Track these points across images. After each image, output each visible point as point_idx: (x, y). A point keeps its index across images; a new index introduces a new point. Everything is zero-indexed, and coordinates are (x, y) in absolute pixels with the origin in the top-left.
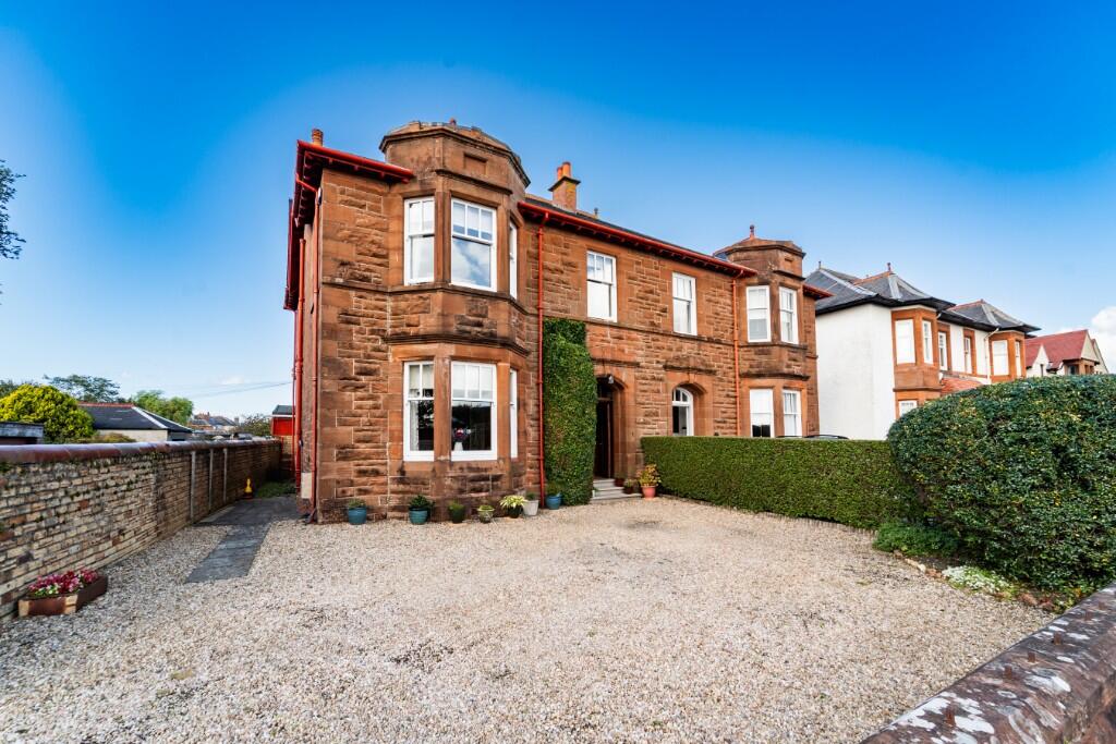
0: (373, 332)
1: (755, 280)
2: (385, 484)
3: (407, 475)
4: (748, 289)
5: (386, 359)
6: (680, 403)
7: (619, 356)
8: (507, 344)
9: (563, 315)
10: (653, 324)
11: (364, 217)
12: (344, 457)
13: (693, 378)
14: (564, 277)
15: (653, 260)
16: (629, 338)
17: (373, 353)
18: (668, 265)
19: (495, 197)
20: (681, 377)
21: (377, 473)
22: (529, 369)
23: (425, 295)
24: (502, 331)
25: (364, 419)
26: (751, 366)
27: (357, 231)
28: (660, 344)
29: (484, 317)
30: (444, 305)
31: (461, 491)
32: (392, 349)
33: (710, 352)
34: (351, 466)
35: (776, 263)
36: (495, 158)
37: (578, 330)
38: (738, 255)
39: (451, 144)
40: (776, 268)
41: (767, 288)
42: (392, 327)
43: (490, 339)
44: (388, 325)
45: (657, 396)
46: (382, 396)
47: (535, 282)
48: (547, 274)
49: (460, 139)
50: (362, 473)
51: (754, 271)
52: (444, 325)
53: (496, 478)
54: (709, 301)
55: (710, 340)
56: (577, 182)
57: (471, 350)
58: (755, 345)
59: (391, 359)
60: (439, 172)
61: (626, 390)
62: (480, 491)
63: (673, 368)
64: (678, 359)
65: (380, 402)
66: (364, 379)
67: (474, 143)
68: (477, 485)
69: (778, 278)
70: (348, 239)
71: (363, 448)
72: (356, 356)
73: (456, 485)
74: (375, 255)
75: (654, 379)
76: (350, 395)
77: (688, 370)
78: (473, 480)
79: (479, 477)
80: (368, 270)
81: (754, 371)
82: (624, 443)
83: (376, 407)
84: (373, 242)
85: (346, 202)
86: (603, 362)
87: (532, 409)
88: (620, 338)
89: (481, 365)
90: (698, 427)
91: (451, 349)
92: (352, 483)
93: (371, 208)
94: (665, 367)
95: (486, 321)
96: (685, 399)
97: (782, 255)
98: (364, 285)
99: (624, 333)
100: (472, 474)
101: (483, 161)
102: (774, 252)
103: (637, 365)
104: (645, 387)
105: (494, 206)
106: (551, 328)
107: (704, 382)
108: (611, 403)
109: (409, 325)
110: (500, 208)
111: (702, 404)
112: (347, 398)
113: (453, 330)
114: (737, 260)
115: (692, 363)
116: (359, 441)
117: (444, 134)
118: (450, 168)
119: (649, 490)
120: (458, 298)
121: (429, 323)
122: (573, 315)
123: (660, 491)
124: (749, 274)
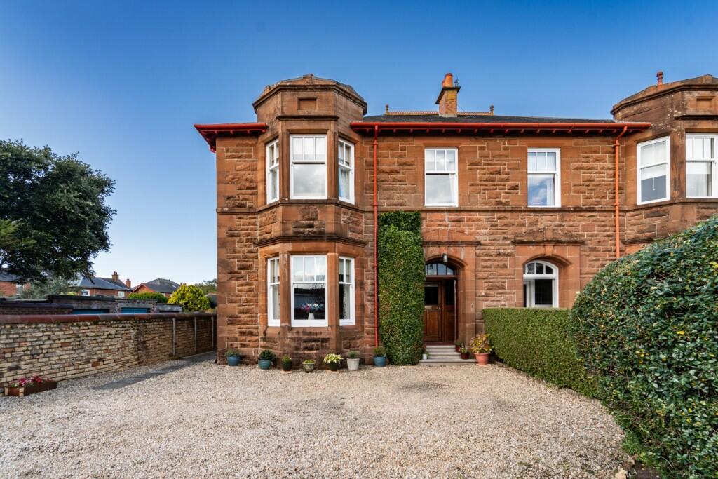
0: (248, 240)
1: (649, 134)
2: (257, 341)
3: (268, 335)
4: (639, 147)
5: (257, 257)
6: (544, 276)
7: (456, 237)
8: (335, 238)
9: (398, 208)
10: (499, 203)
11: (241, 164)
12: (232, 323)
13: (549, 250)
14: (399, 176)
15: (501, 142)
16: (469, 220)
17: (249, 255)
18: (520, 143)
19: (323, 125)
20: (533, 251)
21: (251, 334)
23: (273, 210)
24: (330, 228)
25: (244, 298)
26: (640, 231)
27: (237, 174)
28: (505, 221)
29: (314, 220)
30: (284, 215)
31: (297, 349)
32: (260, 250)
33: (577, 224)
34: (236, 328)
35: (682, 106)
36: (323, 94)
37: (413, 220)
38: (626, 111)
39: (288, 95)
40: (678, 114)
41: (667, 140)
42: (260, 235)
43: (320, 236)
44: (258, 234)
45: (501, 271)
46: (255, 283)
47: (370, 182)
48: (383, 177)
49: (293, 88)
50: (242, 333)
51: (648, 123)
52: (283, 230)
53: (325, 340)
54: (578, 169)
55: (577, 210)
57: (304, 246)
58: (646, 207)
59: (259, 257)
60: (279, 118)
61: (466, 267)
62: (311, 349)
63: (523, 243)
64: (530, 233)
65: (253, 286)
66: (243, 272)
67: (305, 88)
68: (309, 345)
69: (683, 125)
70: (232, 181)
71: (244, 317)
72: (238, 257)
74: (248, 188)
75: (499, 254)
76: (235, 283)
77: (544, 242)
78: (305, 341)
79: (311, 339)
80: (244, 199)
81: (643, 236)
83: (251, 290)
84: (247, 180)
85: (229, 157)
86: (438, 244)
87: (369, 286)
88: (459, 221)
89: (315, 257)
91: (289, 246)
92: (236, 340)
93: (246, 157)
94: (513, 243)
95: (316, 223)
96: (549, 271)
97: (690, 96)
98: (242, 210)
99: (465, 216)
100: (305, 337)
101: (314, 99)
102: (679, 94)
103: (478, 243)
104: (489, 263)
105: (323, 132)
106: (385, 220)
107: (569, 253)
108: (457, 279)
109: (267, 233)
110: (329, 132)
111: (566, 274)
112: (233, 285)
113: (291, 232)
114: (625, 117)
115: (549, 235)
116: (240, 313)
117: (282, 88)
118: (287, 113)
119: (480, 358)
120: (294, 208)
121: (276, 230)
122: (410, 205)
123: (493, 358)
124: (634, 131)
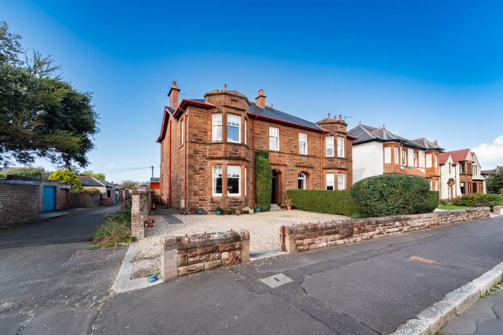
0: (203, 156)
1: (329, 135)
2: (207, 203)
3: (214, 201)
4: (326, 137)
5: (207, 165)
6: (301, 178)
7: (280, 163)
8: (244, 160)
9: (261, 149)
10: (292, 151)
11: (200, 121)
12: (195, 195)
13: (305, 170)
14: (261, 136)
15: (292, 129)
16: (283, 156)
17: (203, 163)
18: (297, 130)
19: (240, 113)
20: (301, 169)
21: (205, 200)
22: (250, 167)
23: (219, 145)
24: (243, 156)
25: (201, 184)
26: (327, 165)
27: (198, 125)
28: (294, 158)
29: (237, 151)
30: (225, 148)
31: (230, 206)
32: (209, 161)
33: (312, 160)
34: (197, 198)
35: (337, 128)
36: (240, 99)
37: (266, 154)
38: (323, 125)
39: (227, 97)
40: (336, 130)
41: (333, 137)
42: (209, 155)
43: (239, 159)
44: (208, 154)
45: (292, 176)
46: (206, 176)
47: (253, 138)
48: (256, 135)
49: (230, 95)
50: (200, 200)
51: (328, 131)
52: (225, 154)
53: (241, 202)
54: (312, 142)
55: (312, 156)
56: (265, 97)
57: (233, 162)
58: (328, 158)
59: (208, 165)
60: (223, 106)
61: (282, 174)
62: (236, 206)
63: (298, 166)
64: (300, 163)
65: (205, 178)
66: (201, 171)
67: (234, 96)
68: (235, 204)
69: (337, 134)
70: (196, 128)
71: (201, 192)
72: (198, 164)
73: (229, 204)
74: (204, 132)
75: (292, 170)
76: (197, 176)
77: (304, 167)
78: (234, 203)
79: (236, 202)
80: (201, 137)
81: (328, 167)
82: (281, 192)
83: (204, 180)
84: (203, 128)
85: (194, 116)
86: (274, 164)
87: (251, 180)
88: (280, 156)
89: (236, 167)
90: (307, 186)
91: (227, 162)
92: (197, 203)
93: (202, 117)
94: (296, 166)
95: (238, 153)
96: (303, 177)
97: (339, 125)
98: (201, 142)
99: (282, 155)
100: (234, 201)
101: (237, 101)
102: (336, 124)
103: (285, 165)
104: (289, 173)
105: (240, 115)
106: (257, 154)
107: (310, 171)
108: (277, 178)
109: (214, 154)
110: (242, 116)
111: (308, 178)
112: (196, 177)
113: (228, 156)
114: (323, 127)
115: (305, 164)
116: (199, 190)
117: (225, 94)
118: (227, 104)
119: (289, 208)
121: (220, 154)
122: (265, 149)
123: (293, 208)
124: (326, 132)
